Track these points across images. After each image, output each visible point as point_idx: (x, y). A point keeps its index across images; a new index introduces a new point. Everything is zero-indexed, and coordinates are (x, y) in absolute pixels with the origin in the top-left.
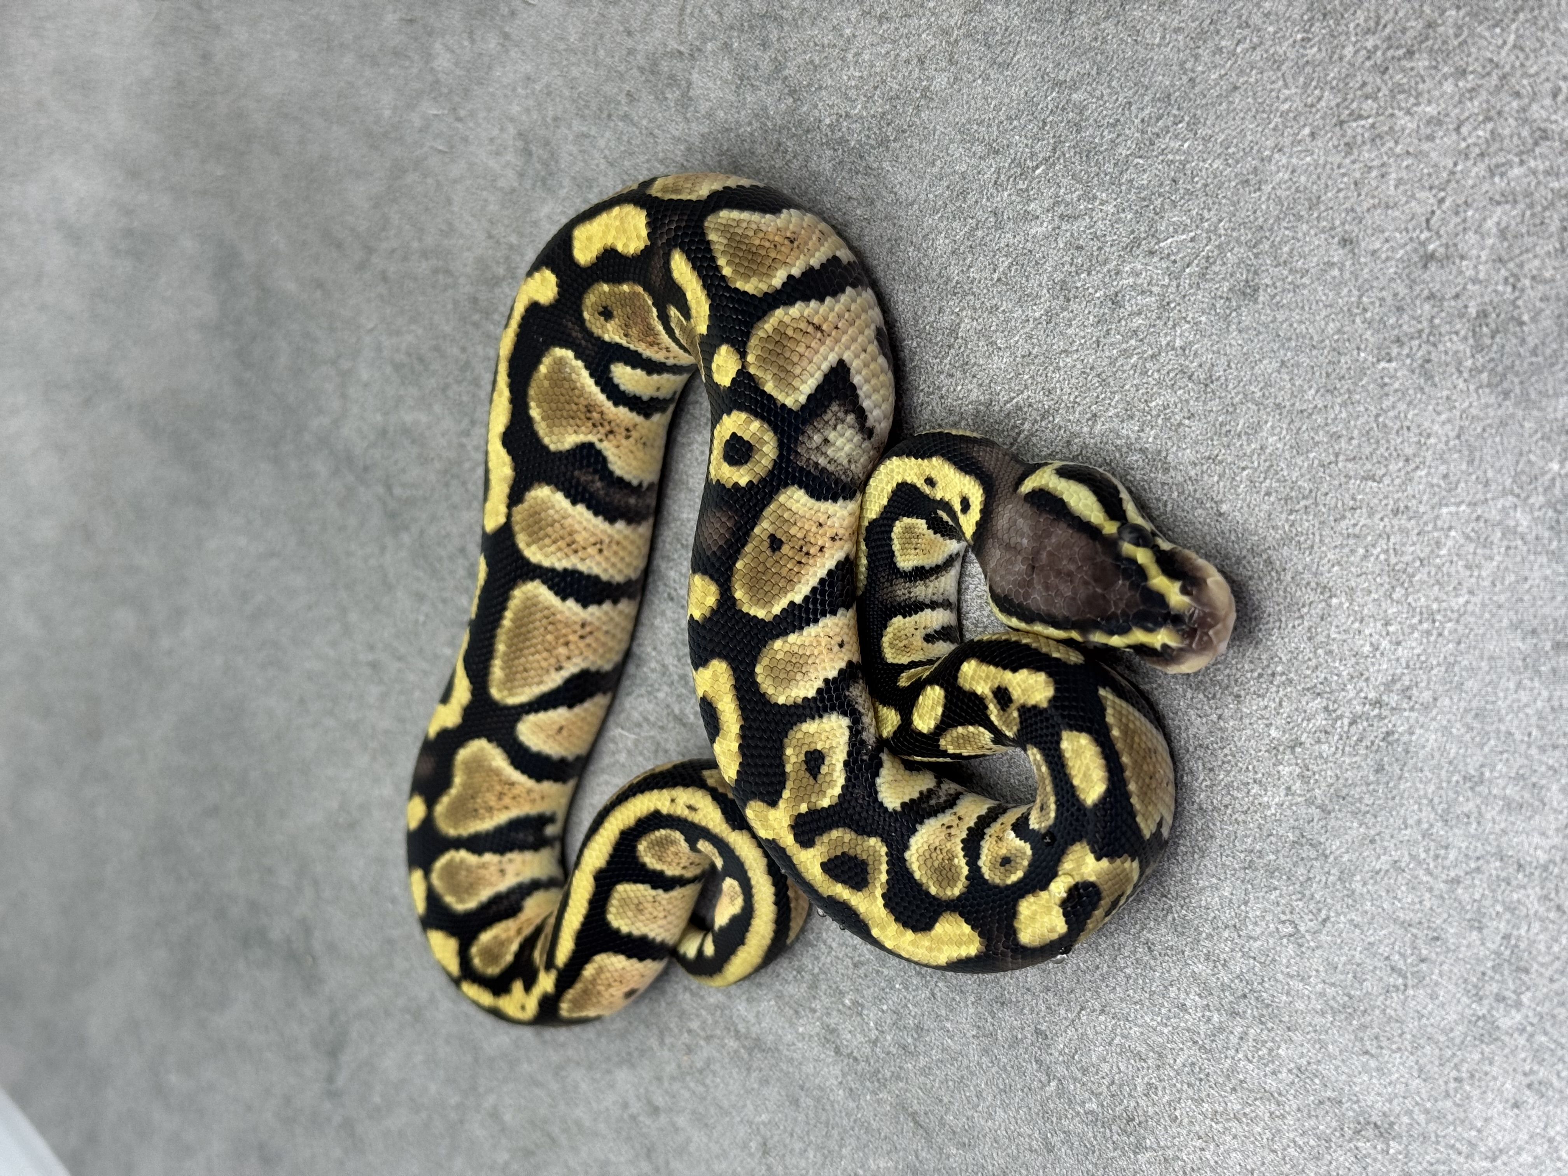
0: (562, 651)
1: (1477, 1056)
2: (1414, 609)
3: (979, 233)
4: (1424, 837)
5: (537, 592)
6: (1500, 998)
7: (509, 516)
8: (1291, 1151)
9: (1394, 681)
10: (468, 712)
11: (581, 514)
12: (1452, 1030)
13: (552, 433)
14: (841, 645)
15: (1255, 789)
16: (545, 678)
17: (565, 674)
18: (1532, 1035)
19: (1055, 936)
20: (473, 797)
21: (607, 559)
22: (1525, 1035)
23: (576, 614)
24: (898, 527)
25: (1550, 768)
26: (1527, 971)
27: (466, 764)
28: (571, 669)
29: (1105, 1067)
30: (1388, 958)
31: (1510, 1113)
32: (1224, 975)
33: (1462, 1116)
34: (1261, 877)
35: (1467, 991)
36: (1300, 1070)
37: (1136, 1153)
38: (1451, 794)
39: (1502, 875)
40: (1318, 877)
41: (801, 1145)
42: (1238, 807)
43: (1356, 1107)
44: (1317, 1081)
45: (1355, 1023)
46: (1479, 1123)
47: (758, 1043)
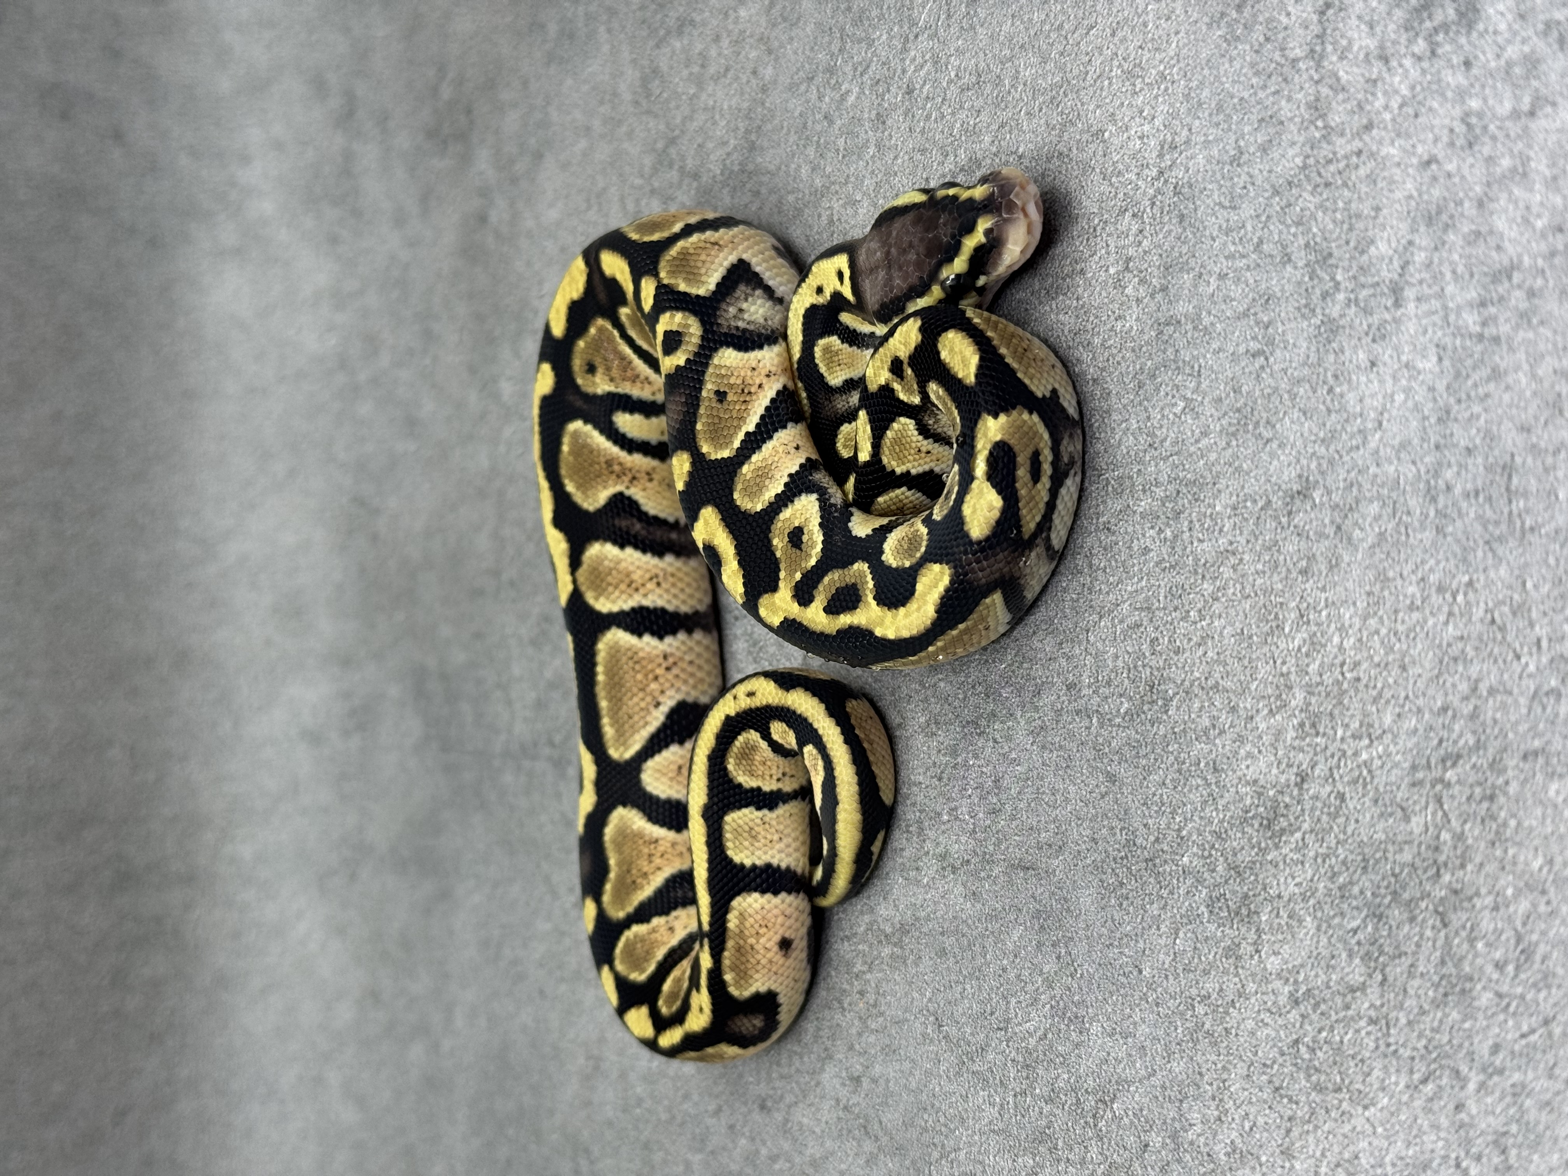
0: (654, 686)
1: (1332, 358)
2: (1151, 84)
4: (1227, 235)
6: (1325, 296)
7: (575, 582)
8: (1259, 581)
9: (1162, 148)
10: (600, 785)
12: (1308, 357)
13: (587, 497)
14: (797, 448)
15: (1119, 326)
16: (648, 719)
17: (664, 709)
18: (1356, 300)
19: (996, 514)
20: (629, 871)
21: (667, 591)
22: (1353, 305)
23: (655, 648)
25: (1275, 93)
26: (1330, 255)
28: (668, 703)
29: (1120, 663)
30: (1247, 351)
31: (1372, 376)
32: (1159, 492)
33: (1345, 416)
34: (1149, 387)
35: (1303, 316)
36: (1235, 508)
37: (1166, 712)
38: (1229, 184)
39: (1283, 204)
40: (1181, 343)
41: (959, 988)
42: (1115, 351)
43: (1281, 494)
44: (1249, 504)
45: (1250, 427)
46: (1358, 409)
47: (903, 929)
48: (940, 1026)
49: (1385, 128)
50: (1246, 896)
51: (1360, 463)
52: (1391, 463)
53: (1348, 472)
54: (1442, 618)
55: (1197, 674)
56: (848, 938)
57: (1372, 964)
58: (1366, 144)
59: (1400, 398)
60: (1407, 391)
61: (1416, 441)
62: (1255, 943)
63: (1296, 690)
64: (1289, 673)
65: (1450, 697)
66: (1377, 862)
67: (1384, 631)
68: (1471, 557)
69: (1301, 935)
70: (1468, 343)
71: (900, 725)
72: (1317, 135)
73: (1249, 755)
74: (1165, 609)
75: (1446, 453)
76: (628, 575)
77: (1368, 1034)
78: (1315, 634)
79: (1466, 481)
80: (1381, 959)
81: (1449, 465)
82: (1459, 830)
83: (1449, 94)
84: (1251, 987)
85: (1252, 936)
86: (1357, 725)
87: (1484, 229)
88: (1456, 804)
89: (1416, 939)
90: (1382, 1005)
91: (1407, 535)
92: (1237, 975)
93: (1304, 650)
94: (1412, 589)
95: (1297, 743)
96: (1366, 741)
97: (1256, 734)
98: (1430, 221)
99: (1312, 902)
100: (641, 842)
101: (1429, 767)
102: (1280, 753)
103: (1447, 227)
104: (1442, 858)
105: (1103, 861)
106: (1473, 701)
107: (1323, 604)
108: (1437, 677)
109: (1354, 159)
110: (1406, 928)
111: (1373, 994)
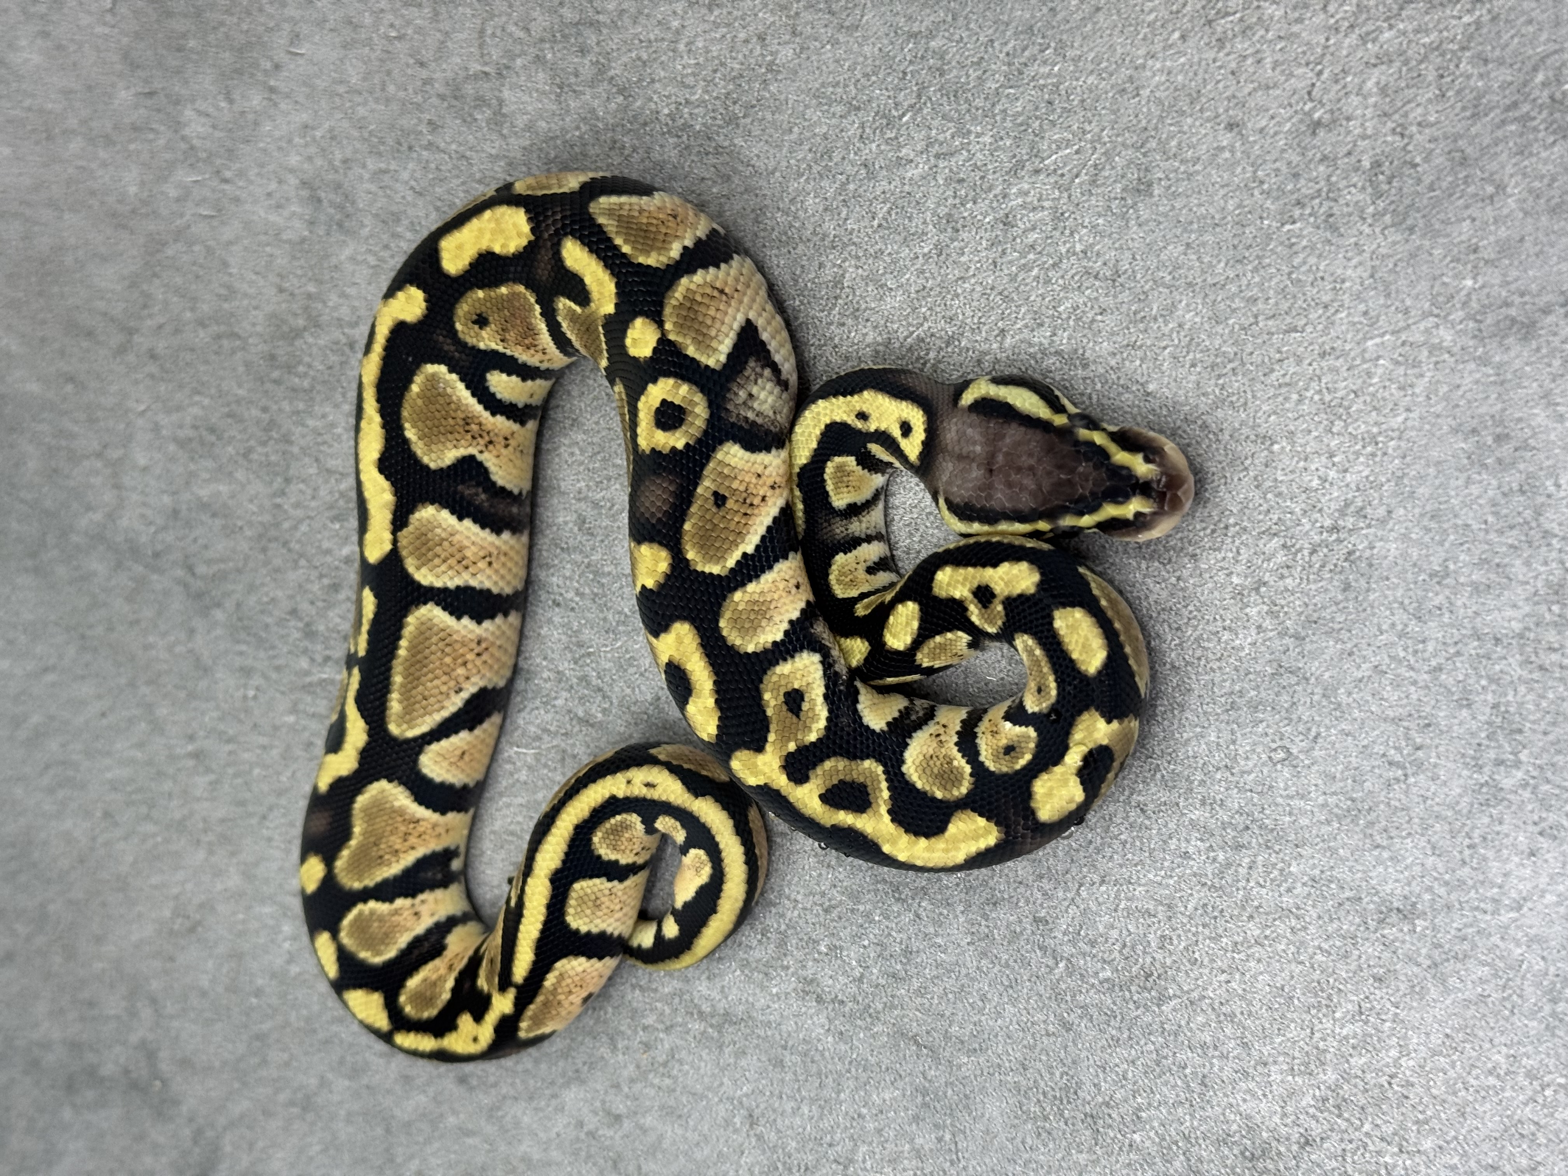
0: (461, 671)
1: (1486, 820)
2: (1355, 437)
3: (851, 187)
4: (1400, 637)
5: (430, 615)
6: (1499, 763)
7: (395, 542)
8: (1319, 957)
9: (1347, 505)
10: (365, 754)
11: (468, 529)
12: (1458, 803)
13: (432, 451)
14: (798, 587)
15: (1226, 636)
16: (446, 703)
17: (465, 695)
18: (1535, 787)
20: (376, 844)
21: (497, 571)
22: (1529, 789)
23: (472, 631)
24: (830, 468)
25: (1511, 546)
26: (1520, 731)
27: (365, 810)
28: (470, 689)
29: (1114, 934)
30: (1384, 755)
31: (1527, 863)
32: (1222, 814)
33: (1481, 878)
34: (1245, 714)
35: (1466, 765)
36: (1314, 881)
37: (1159, 1005)
38: (1420, 592)
39: (1482, 651)
40: (1302, 700)
41: (792, 1104)
42: (1211, 656)
43: (1376, 899)
44: (1333, 886)
45: (1362, 823)
46: (1499, 880)
47: (728, 1018)
48: (754, 1124)
51: (1483, 925)
52: (1518, 945)
53: (1465, 925)
54: (1523, 1097)
55: (1211, 994)
64: (1326, 1051)
67: (1452, 1073)
72: (1548, 616)
73: (1250, 1092)
74: (1191, 918)
78: (1370, 1035)
91: (1512, 1013)
94: (1498, 1058)
95: (1312, 1111)
96: (1395, 1149)
97: (1265, 1079)
100: (399, 819)
102: (1289, 1109)
105: (1029, 1089)
107: (1390, 1016)
108: (1497, 1139)
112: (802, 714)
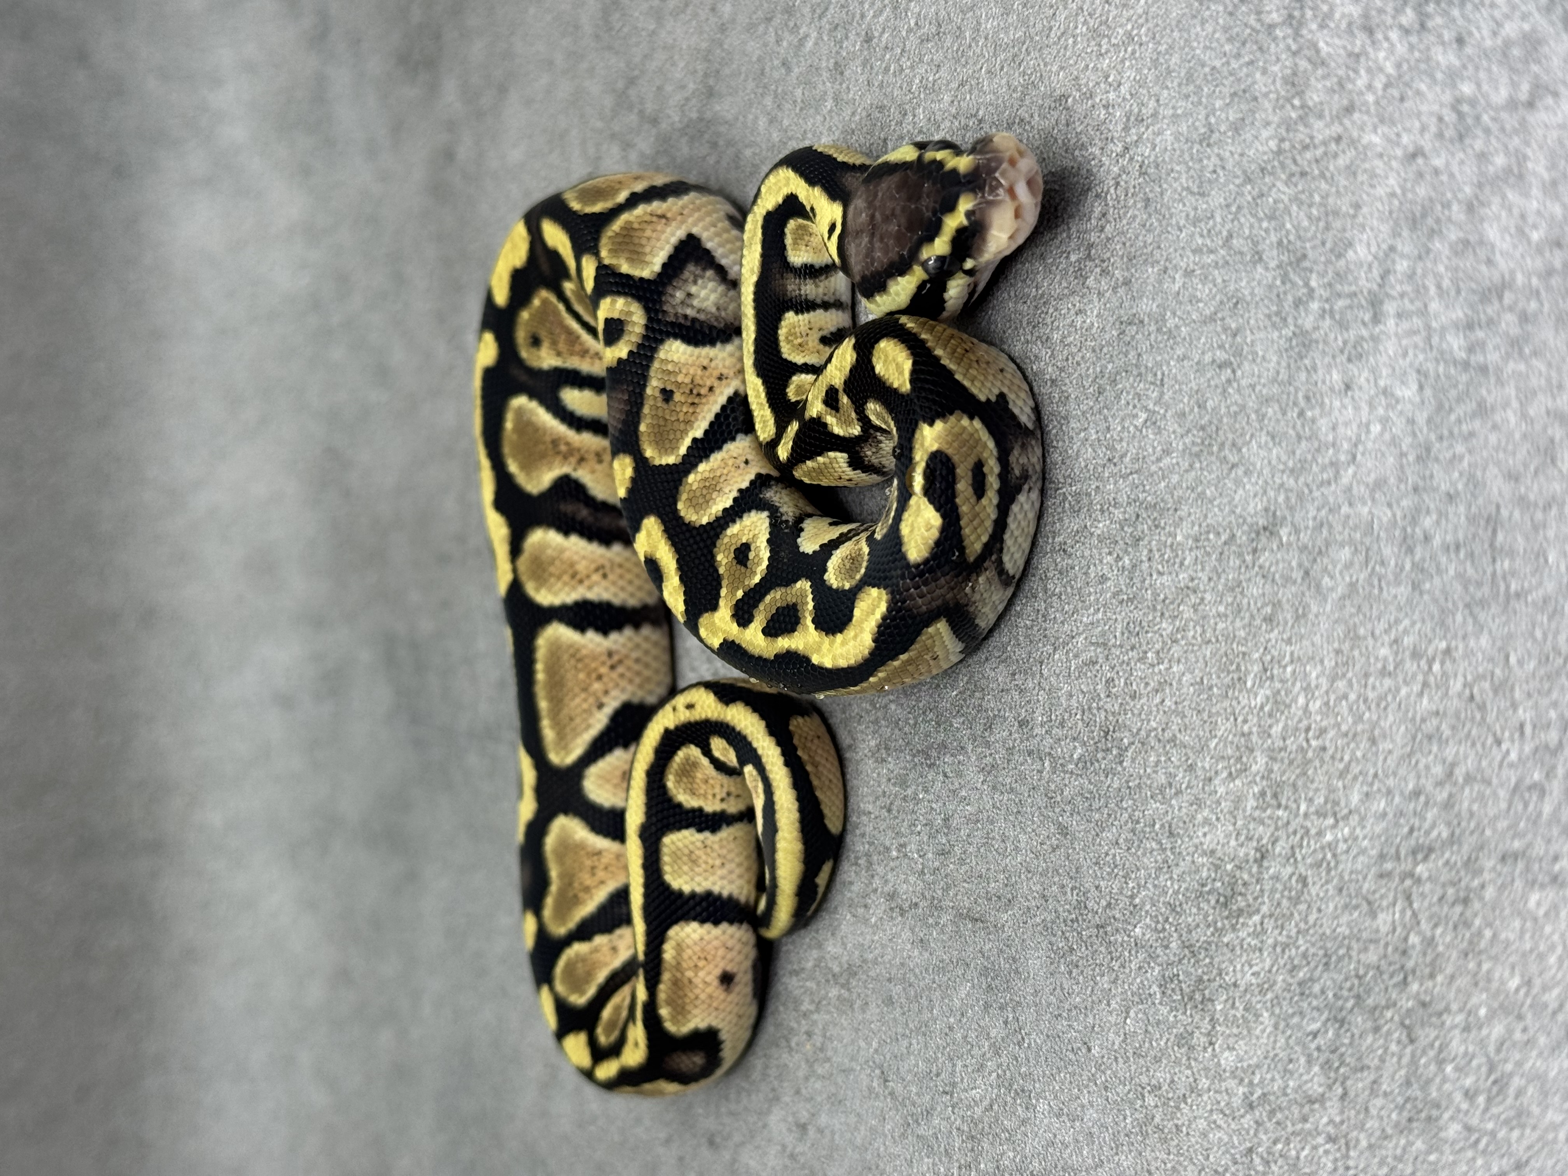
1: (1303, 376)
2: (1118, 45)
4: (1194, 225)
6: (1298, 303)
7: (515, 571)
8: (1221, 626)
9: (1128, 119)
10: (540, 791)
12: (1278, 373)
15: (1079, 321)
16: (591, 721)
18: (1332, 311)
21: (614, 583)
22: (1327, 317)
25: (1249, 63)
26: (1304, 256)
29: (1074, 703)
30: (1214, 361)
31: (1347, 401)
32: (1118, 514)
33: (1316, 444)
34: (1109, 394)
35: (1274, 325)
36: (1197, 540)
37: (1121, 763)
38: (1197, 166)
39: (1255, 192)
40: (1144, 347)
41: (905, 1043)
42: (1075, 350)
43: (1245, 528)
44: (1211, 536)
45: (1215, 449)
46: (1330, 438)
47: (851, 971)
48: (886, 1081)
49: (1368, 112)
50: (1200, 980)
51: (1331, 500)
52: (1364, 503)
53: (1318, 510)
54: (1417, 688)
55: (1153, 724)
56: (796, 973)
57: (1332, 1075)
58: (1346, 129)
59: (1376, 428)
60: (1385, 421)
61: (1392, 480)
62: (1208, 1034)
63: (1258, 753)
64: (1250, 733)
65: (1423, 781)
66: (1340, 959)
67: (1352, 697)
68: (1449, 621)
69: (1258, 1032)
70: (1452, 371)
71: (850, 746)
72: (1294, 115)
73: (1206, 821)
74: (1121, 646)
75: (1425, 497)
76: (572, 565)
77: (1327, 1152)
78: (1278, 692)
79: (1446, 532)
80: (1342, 1070)
81: (1428, 512)
82: (1429, 934)
83: (1439, 76)
84: (1204, 1083)
85: (1206, 1026)
86: (1322, 800)
87: (1473, 238)
88: (1426, 904)
89: (1380, 1052)
90: (1342, 1122)
91: (1381, 589)
92: (1189, 1067)
93: (1267, 709)
94: (1384, 652)
95: (1257, 813)
96: (1331, 821)
97: (1214, 798)
98: (1414, 223)
99: (1269, 996)
101: (1398, 857)
102: (1240, 823)
103: (1432, 233)
104: (1410, 964)
105: (1053, 922)
106: (1448, 788)
107: (1288, 658)
108: (1410, 755)
109: (1333, 146)
110: (1370, 1039)
111: (1333, 1108)
112: (749, 564)
